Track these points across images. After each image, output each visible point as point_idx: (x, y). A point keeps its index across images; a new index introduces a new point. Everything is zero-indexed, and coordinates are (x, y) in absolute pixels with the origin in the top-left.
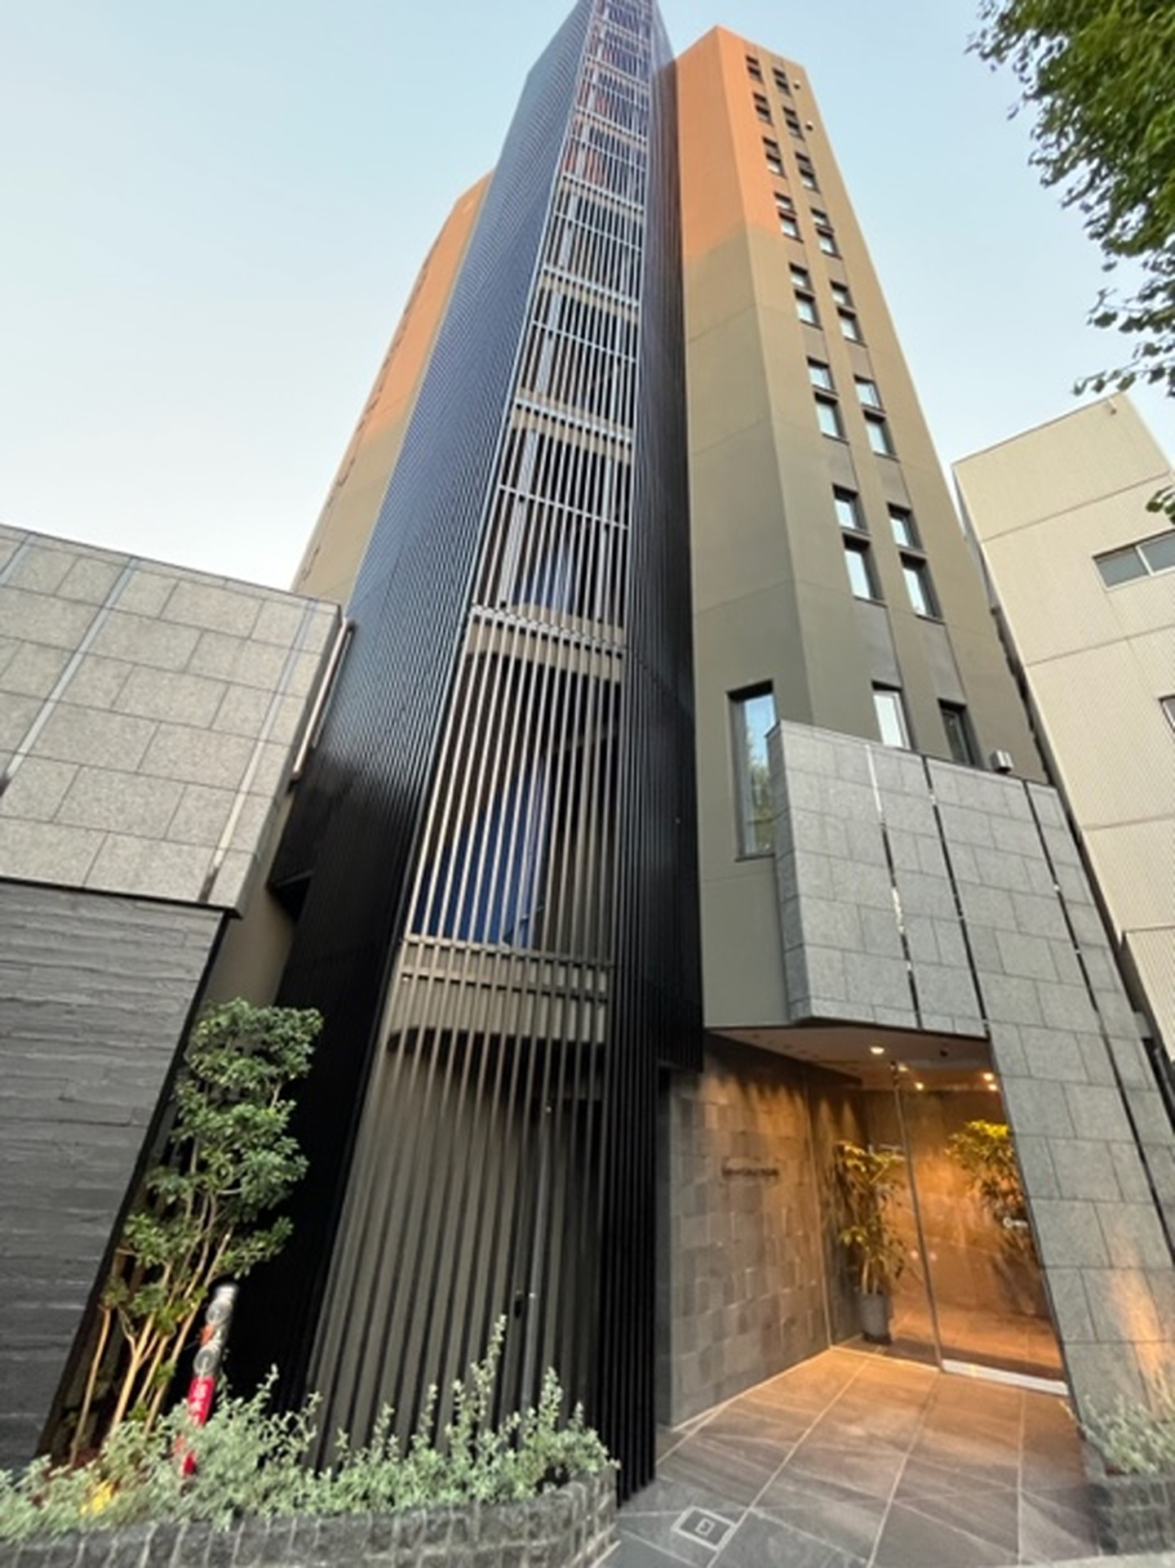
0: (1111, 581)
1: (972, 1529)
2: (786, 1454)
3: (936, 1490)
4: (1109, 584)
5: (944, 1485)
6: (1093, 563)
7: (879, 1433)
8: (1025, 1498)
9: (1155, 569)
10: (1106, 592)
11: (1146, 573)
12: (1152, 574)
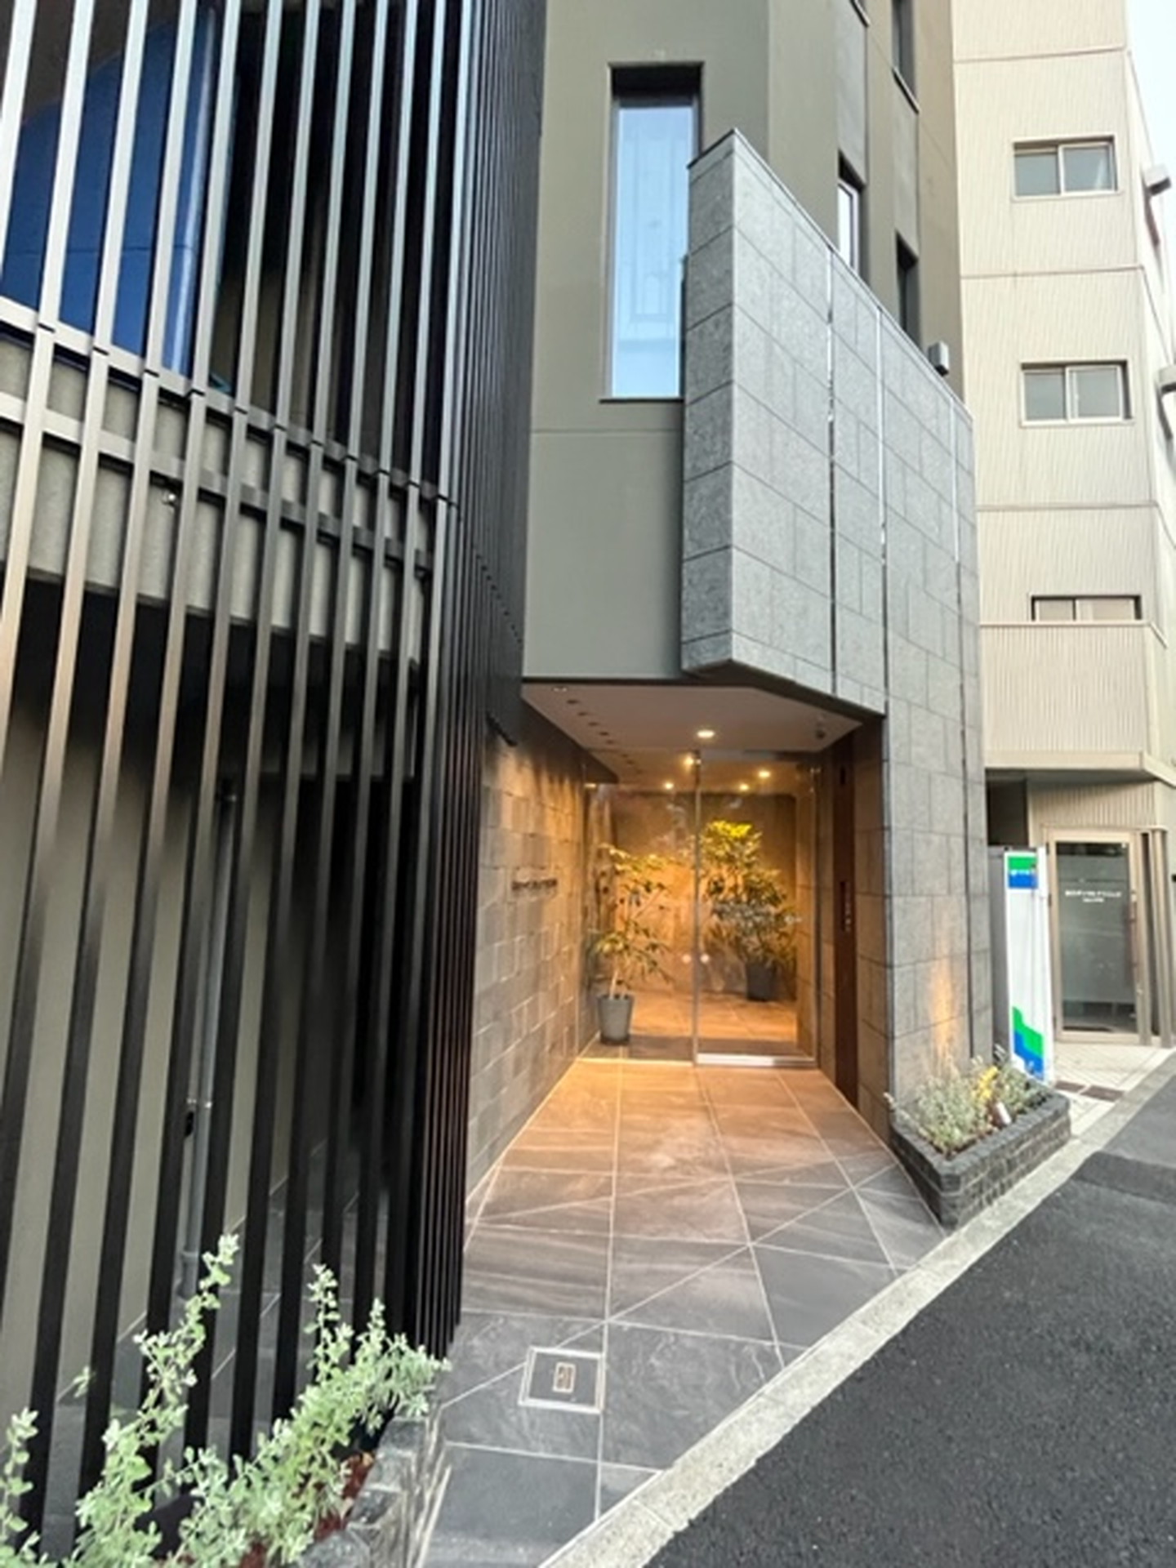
0: (1025, 187)
1: (838, 1250)
2: (608, 1215)
3: (785, 1215)
4: (1019, 194)
5: (787, 1206)
6: (1010, 152)
7: (687, 1156)
8: (863, 1196)
9: (1068, 189)
10: (1012, 201)
11: (1058, 191)
12: (1064, 194)
